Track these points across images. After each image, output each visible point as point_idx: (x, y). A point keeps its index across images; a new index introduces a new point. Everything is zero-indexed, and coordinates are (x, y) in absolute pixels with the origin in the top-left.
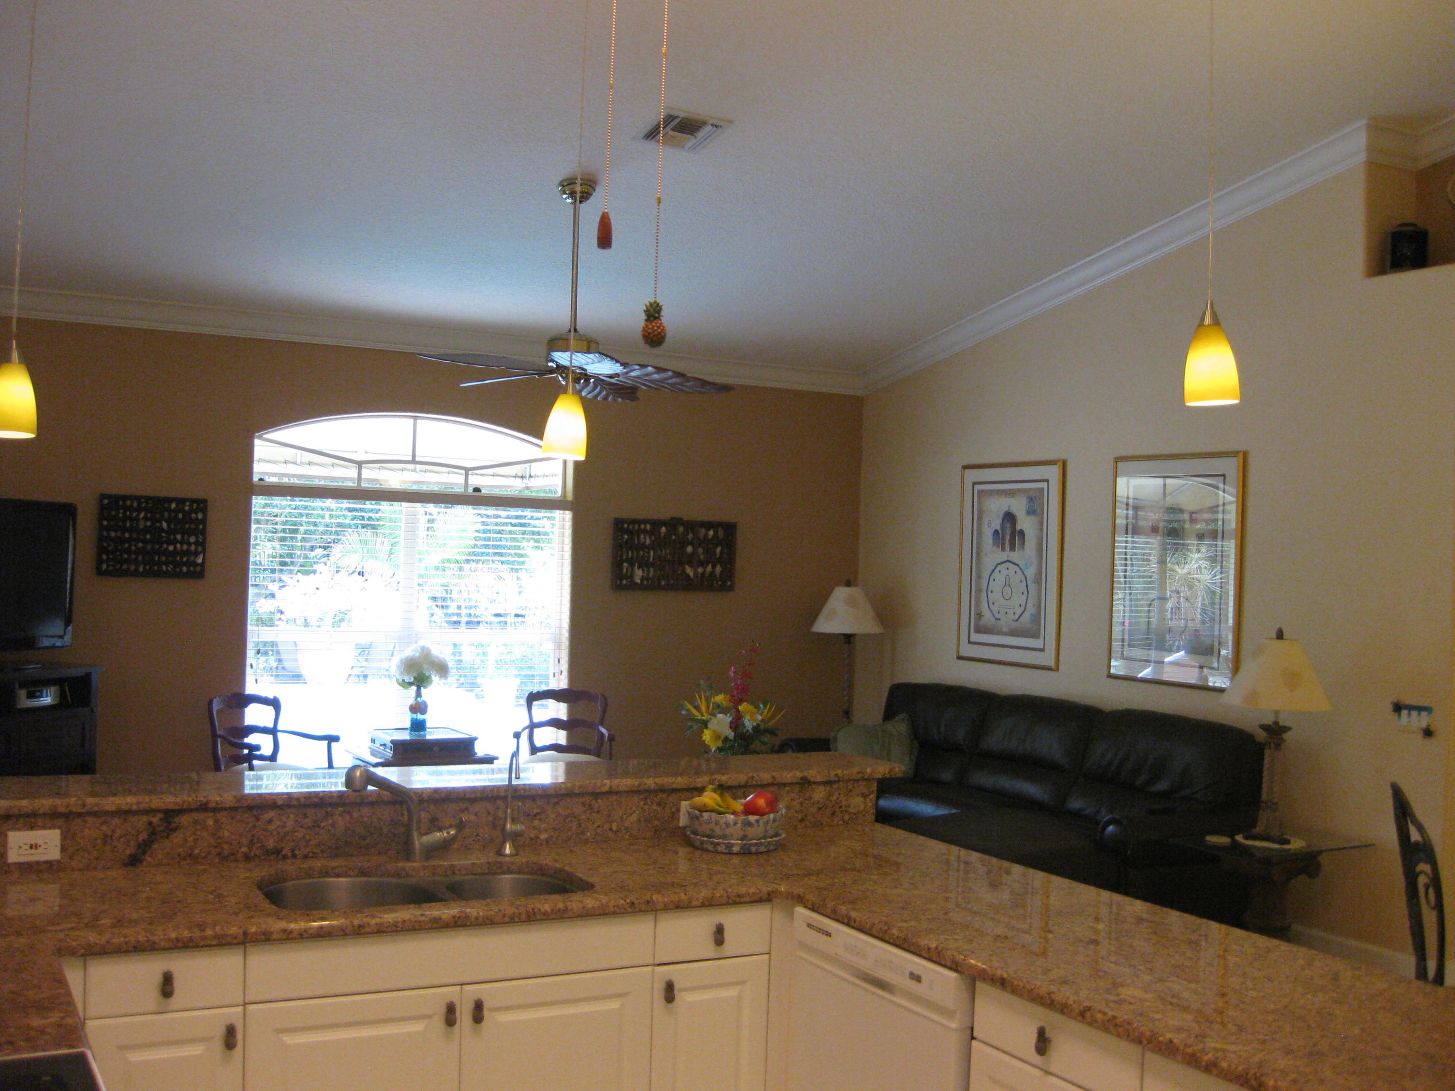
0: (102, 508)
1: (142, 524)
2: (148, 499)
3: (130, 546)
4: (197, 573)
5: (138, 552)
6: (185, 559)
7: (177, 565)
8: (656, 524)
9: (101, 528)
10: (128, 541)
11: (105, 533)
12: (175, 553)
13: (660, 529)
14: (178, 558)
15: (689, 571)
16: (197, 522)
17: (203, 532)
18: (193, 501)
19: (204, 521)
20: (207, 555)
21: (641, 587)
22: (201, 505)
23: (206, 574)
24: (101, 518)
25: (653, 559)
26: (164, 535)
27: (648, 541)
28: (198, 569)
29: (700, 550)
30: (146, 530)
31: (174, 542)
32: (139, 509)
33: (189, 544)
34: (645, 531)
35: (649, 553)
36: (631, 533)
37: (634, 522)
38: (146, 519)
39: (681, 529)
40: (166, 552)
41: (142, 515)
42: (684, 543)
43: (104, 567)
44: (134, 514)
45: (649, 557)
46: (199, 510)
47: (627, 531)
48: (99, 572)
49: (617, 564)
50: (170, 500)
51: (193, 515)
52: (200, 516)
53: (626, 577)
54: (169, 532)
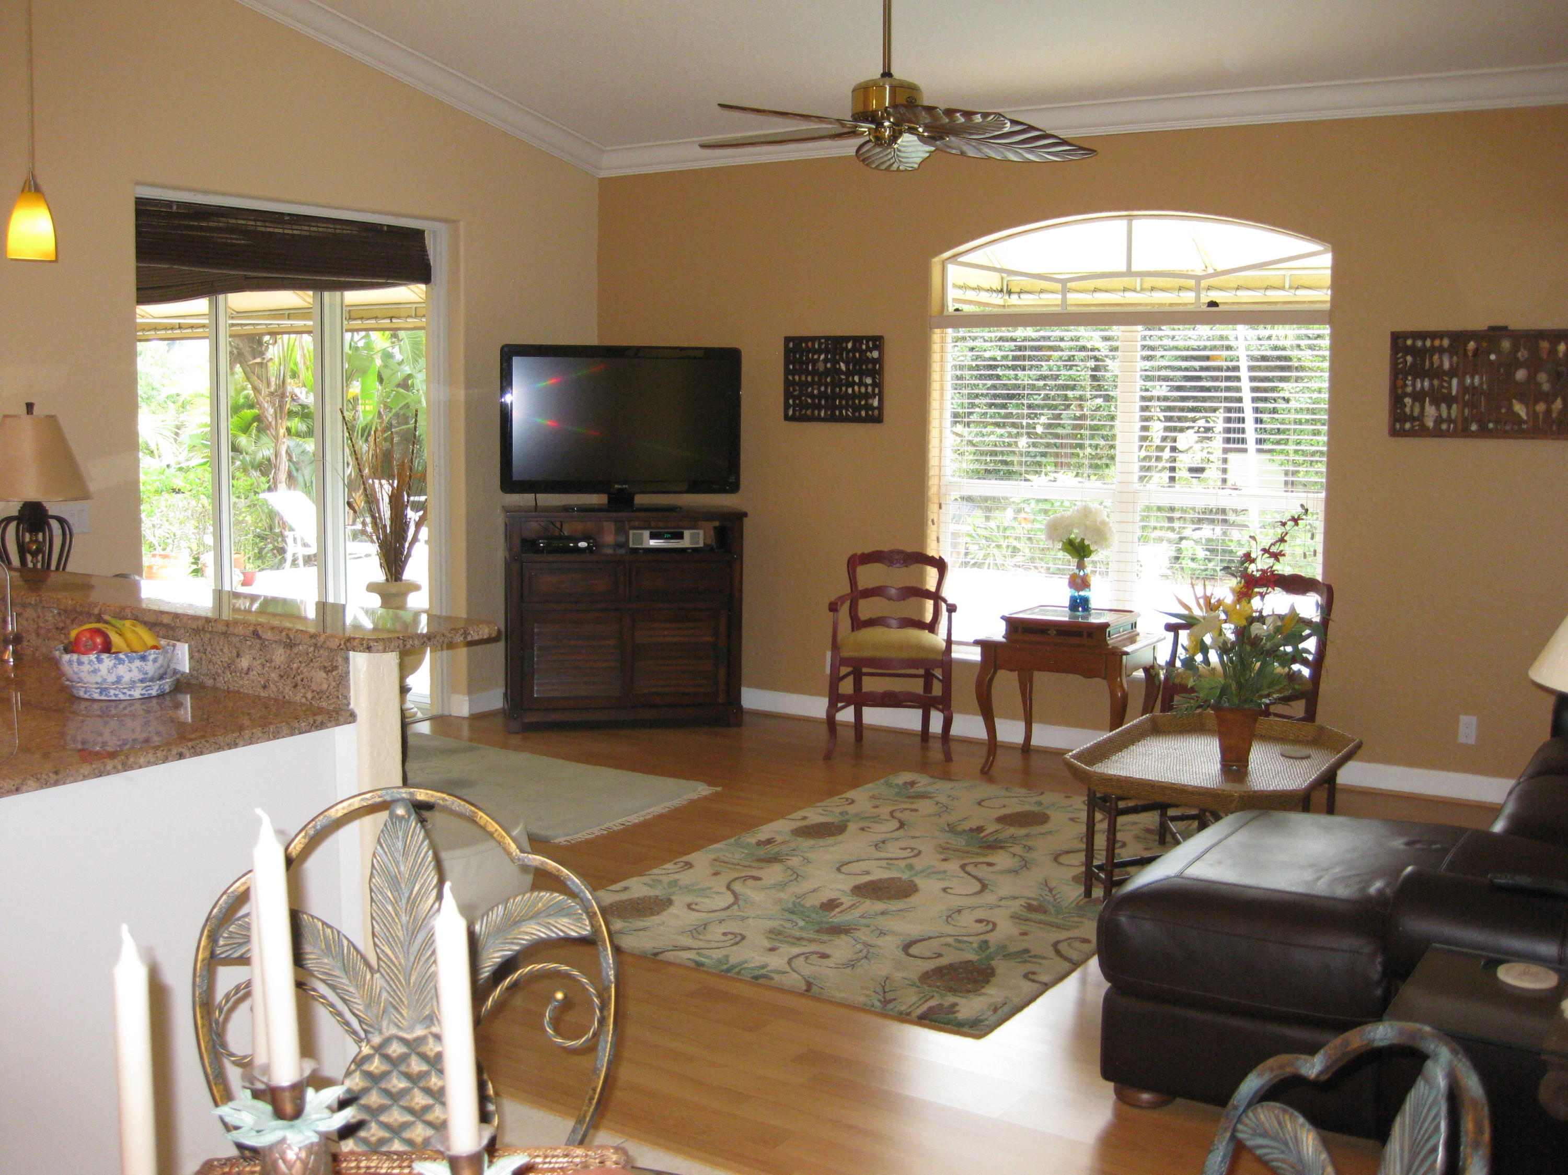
0: (787, 351)
1: (821, 367)
2: (827, 338)
3: (813, 390)
4: (876, 418)
5: (821, 395)
6: (863, 403)
7: (857, 409)
8: (1459, 338)
9: (787, 372)
10: (811, 384)
11: (790, 378)
12: (854, 396)
13: (1466, 345)
14: (857, 401)
15: (1520, 409)
16: (874, 361)
17: (880, 372)
18: (869, 339)
19: (880, 360)
20: (886, 397)
21: (1437, 433)
22: (877, 342)
23: (886, 418)
24: (787, 362)
25: (1457, 392)
26: (843, 377)
27: (1446, 365)
28: (876, 412)
29: (1542, 377)
30: (827, 372)
31: (852, 384)
32: (819, 352)
33: (866, 386)
34: (1441, 350)
35: (1450, 383)
36: (1420, 352)
37: (1423, 335)
38: (826, 361)
39: (1506, 344)
40: (846, 396)
41: (822, 357)
42: (1512, 364)
43: (791, 412)
44: (816, 357)
45: (1450, 388)
46: (876, 347)
47: (1411, 350)
48: (787, 418)
49: (1397, 400)
50: (847, 339)
51: (868, 354)
52: (875, 354)
53: (1412, 419)
54: (849, 373)
